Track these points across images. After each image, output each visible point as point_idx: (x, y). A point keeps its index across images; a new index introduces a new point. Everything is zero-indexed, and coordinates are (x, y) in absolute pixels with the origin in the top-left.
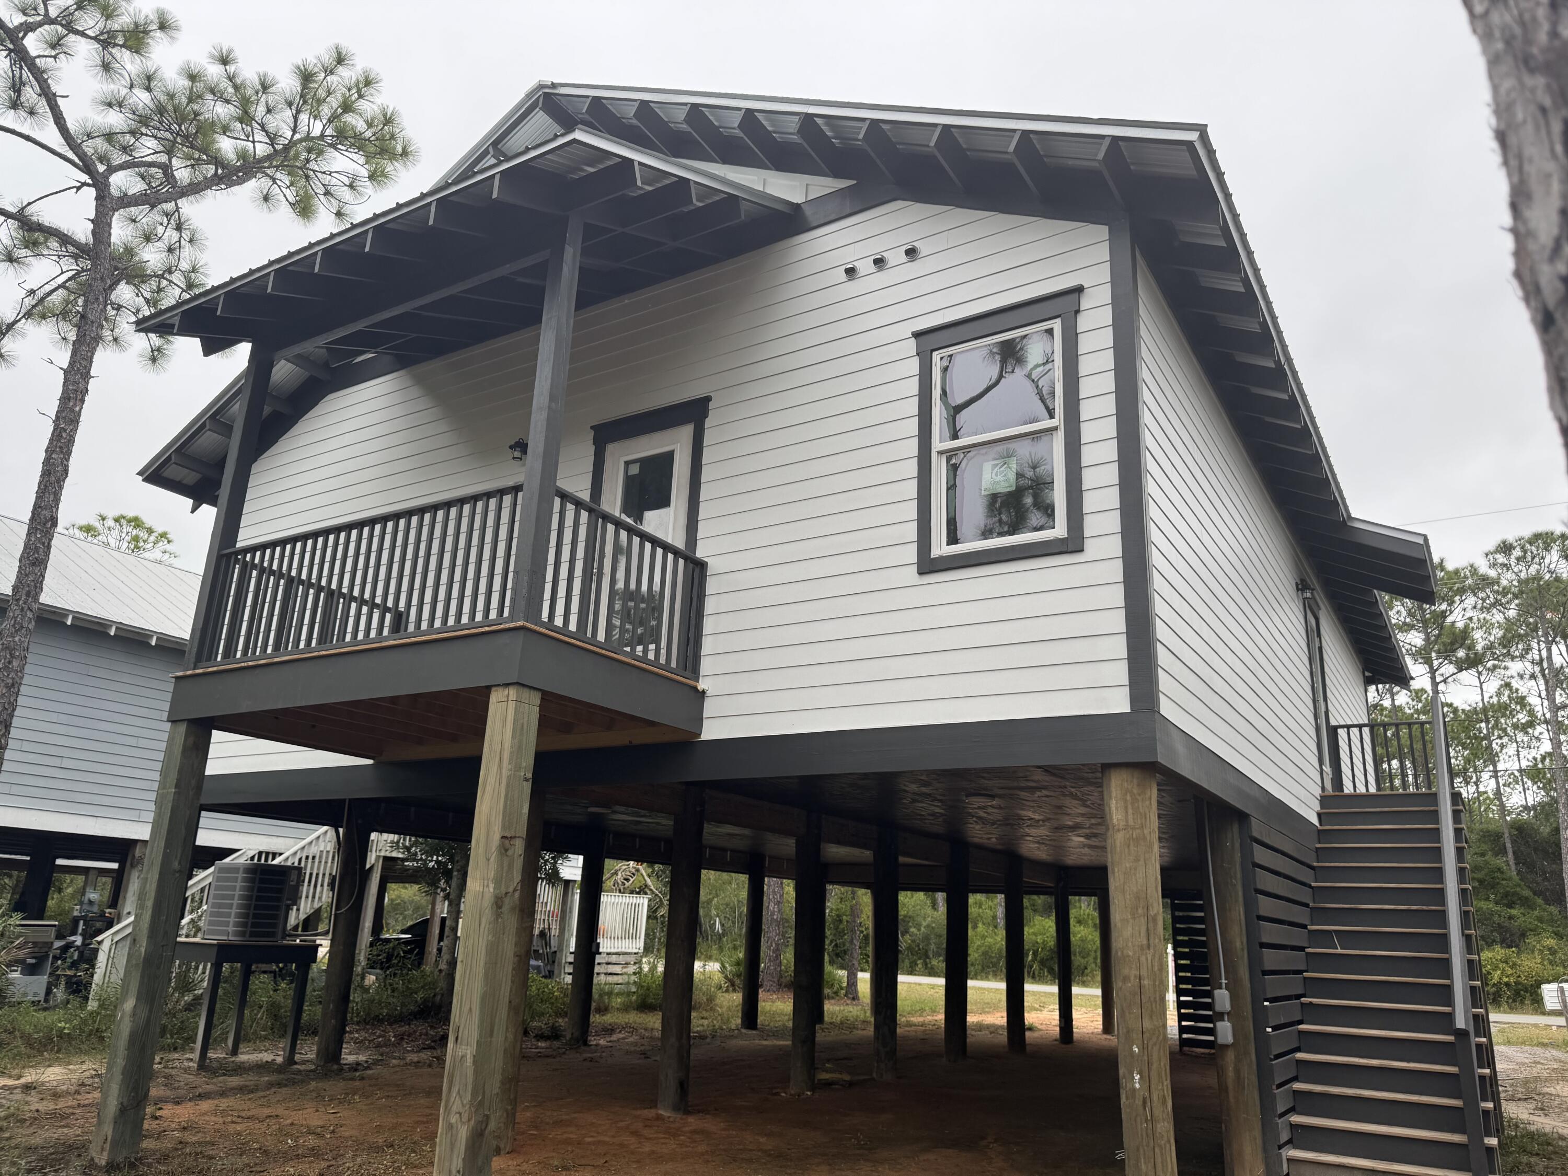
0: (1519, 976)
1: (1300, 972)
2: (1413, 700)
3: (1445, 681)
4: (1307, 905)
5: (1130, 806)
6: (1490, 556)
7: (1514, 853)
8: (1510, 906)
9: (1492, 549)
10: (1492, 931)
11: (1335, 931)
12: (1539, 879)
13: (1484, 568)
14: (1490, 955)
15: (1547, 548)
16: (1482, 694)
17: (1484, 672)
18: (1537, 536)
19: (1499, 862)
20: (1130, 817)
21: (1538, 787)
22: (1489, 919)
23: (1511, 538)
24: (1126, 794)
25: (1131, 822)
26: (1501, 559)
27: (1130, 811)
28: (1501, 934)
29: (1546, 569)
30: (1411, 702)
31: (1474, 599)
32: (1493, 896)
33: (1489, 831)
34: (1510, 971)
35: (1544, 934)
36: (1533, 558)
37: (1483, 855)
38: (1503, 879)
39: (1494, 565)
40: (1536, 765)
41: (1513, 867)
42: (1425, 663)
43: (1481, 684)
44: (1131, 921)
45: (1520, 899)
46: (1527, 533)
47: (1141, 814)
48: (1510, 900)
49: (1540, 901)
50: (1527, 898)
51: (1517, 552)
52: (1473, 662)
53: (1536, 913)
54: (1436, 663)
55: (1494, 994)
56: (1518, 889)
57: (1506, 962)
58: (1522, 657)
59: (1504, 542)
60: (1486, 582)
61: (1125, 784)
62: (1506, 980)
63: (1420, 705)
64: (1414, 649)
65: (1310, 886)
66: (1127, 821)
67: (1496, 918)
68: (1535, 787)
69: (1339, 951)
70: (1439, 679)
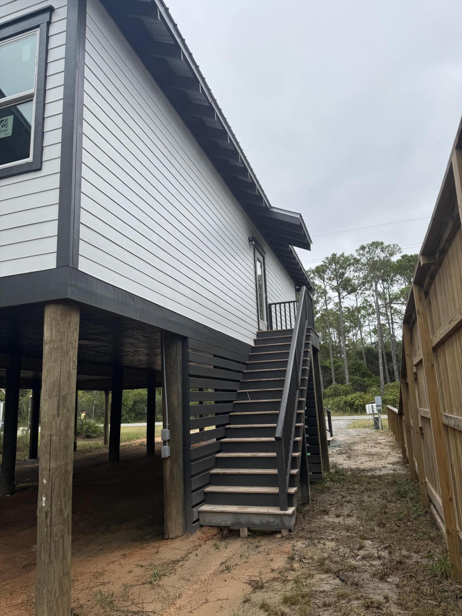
0: (364, 402)
1: (228, 413)
2: (335, 306)
3: (343, 298)
4: (239, 381)
5: (54, 328)
6: (358, 251)
7: (366, 359)
8: (364, 377)
9: (358, 248)
10: (358, 387)
11: (248, 392)
12: (374, 368)
13: (356, 255)
14: (355, 395)
15: (377, 248)
16: (357, 303)
17: (358, 295)
18: (373, 243)
19: (361, 362)
20: (54, 334)
21: (376, 336)
22: (357, 382)
23: (365, 244)
24: (52, 321)
25: (54, 338)
26: (361, 252)
27: (54, 331)
28: (361, 387)
29: (376, 256)
30: (335, 307)
31: (353, 267)
32: (358, 374)
33: (358, 352)
34: (361, 400)
35: (374, 386)
36: (372, 252)
37: (356, 360)
38: (362, 368)
39: (359, 255)
40: (376, 328)
41: (366, 364)
42: (337, 291)
43: (357, 299)
44: (48, 400)
45: (367, 375)
46: (370, 242)
47: (61, 332)
48: (364, 375)
49: (374, 375)
50: (370, 374)
51: (367, 250)
52: (353, 290)
53: (372, 379)
54: (341, 291)
55: (356, 409)
56: (367, 371)
57: (360, 397)
58: (370, 289)
59: (362, 246)
60: (357, 261)
61: (53, 315)
62: (360, 403)
63: (338, 308)
64: (333, 286)
65: (243, 372)
66: (51, 337)
67: (359, 382)
68: (375, 336)
69: (250, 401)
70: (341, 297)
